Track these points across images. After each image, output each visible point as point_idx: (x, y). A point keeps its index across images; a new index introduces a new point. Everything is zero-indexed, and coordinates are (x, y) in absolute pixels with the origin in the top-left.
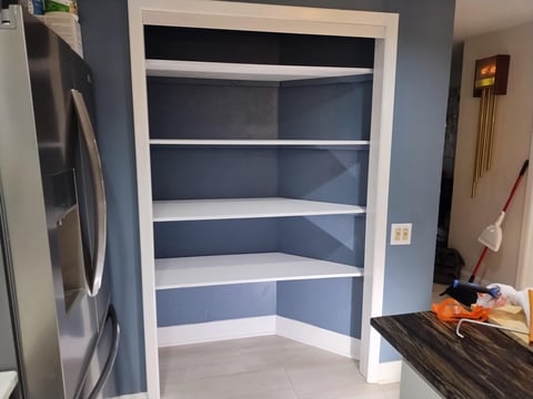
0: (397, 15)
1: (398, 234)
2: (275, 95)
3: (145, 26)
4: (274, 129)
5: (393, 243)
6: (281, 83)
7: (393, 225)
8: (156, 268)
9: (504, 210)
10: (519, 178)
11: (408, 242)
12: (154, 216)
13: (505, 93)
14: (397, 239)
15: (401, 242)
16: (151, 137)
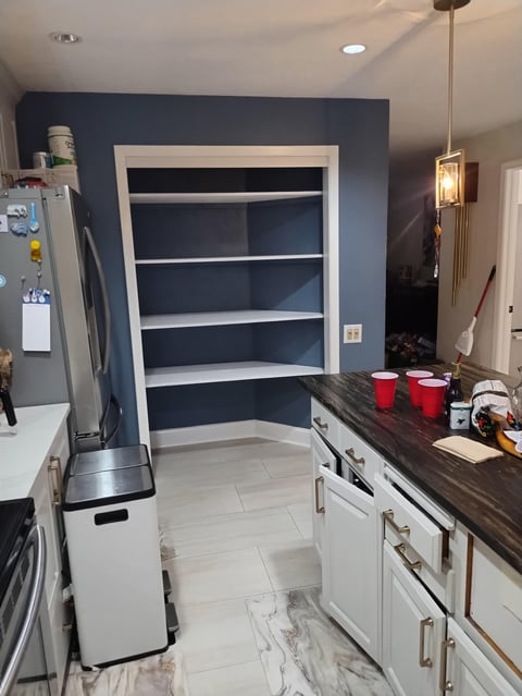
0: (337, 147)
1: (350, 333)
2: (244, 214)
3: (128, 169)
4: (245, 247)
5: (346, 341)
6: (249, 203)
7: (345, 326)
8: (146, 374)
9: (476, 316)
10: (488, 284)
11: (360, 340)
12: (142, 325)
13: (476, 201)
14: (349, 338)
15: (353, 341)
16: (136, 258)
